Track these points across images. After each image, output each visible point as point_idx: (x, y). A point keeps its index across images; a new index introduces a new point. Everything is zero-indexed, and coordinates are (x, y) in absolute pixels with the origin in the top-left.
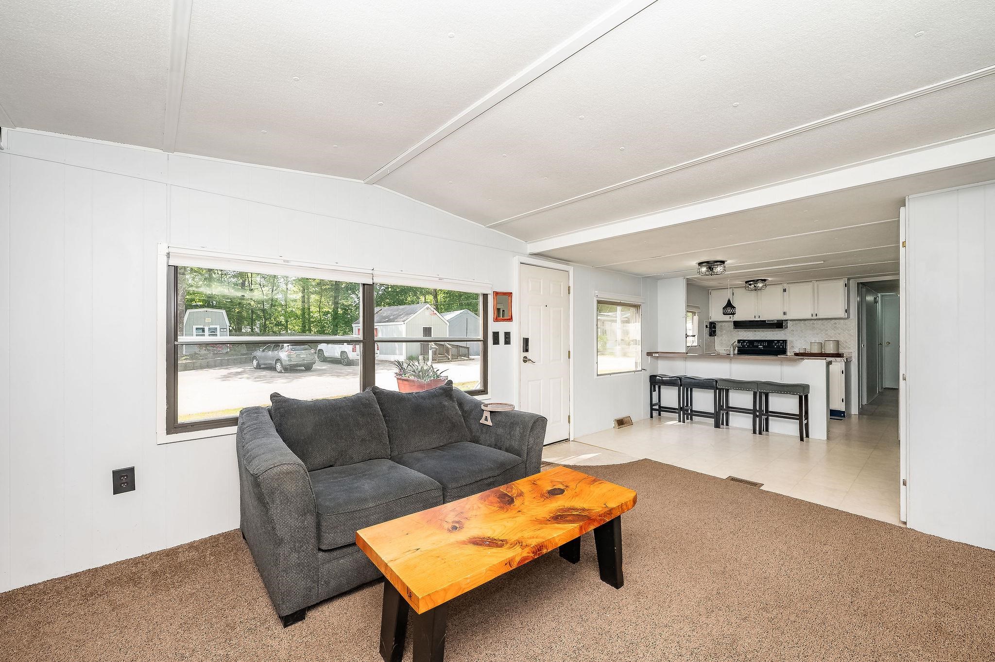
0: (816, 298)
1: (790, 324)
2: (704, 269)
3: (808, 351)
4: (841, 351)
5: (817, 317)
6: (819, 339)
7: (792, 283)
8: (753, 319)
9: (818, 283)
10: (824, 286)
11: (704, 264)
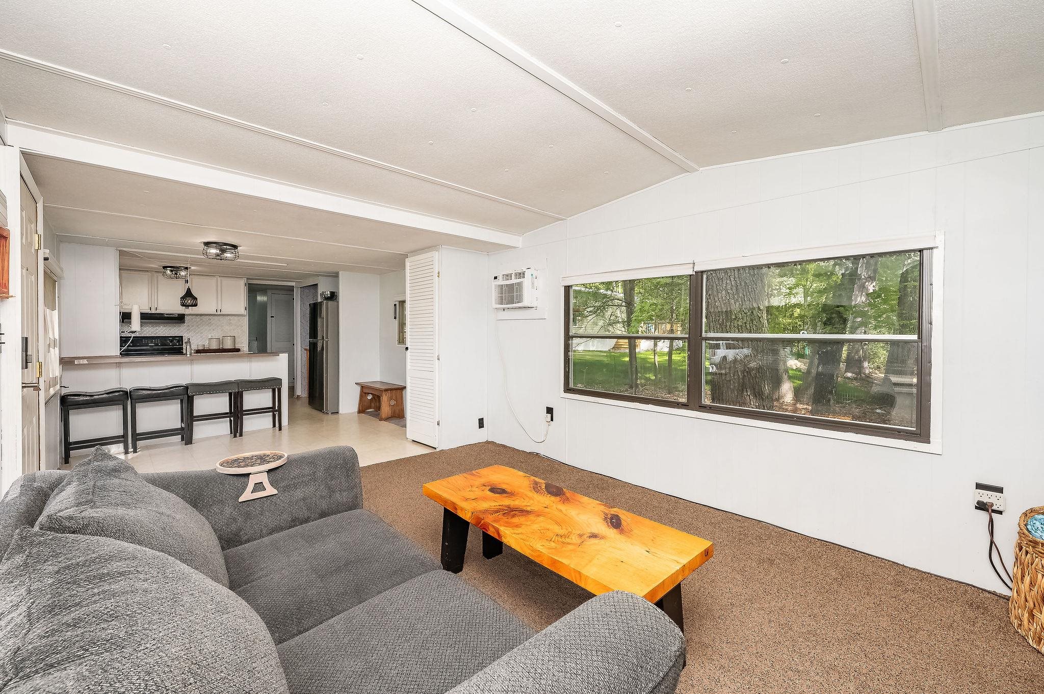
0: (219, 295)
1: (187, 318)
2: (213, 251)
3: (207, 347)
4: (237, 347)
5: (222, 313)
6: (217, 334)
7: (198, 275)
8: (149, 311)
9: (223, 279)
10: (227, 282)
11: (213, 245)
